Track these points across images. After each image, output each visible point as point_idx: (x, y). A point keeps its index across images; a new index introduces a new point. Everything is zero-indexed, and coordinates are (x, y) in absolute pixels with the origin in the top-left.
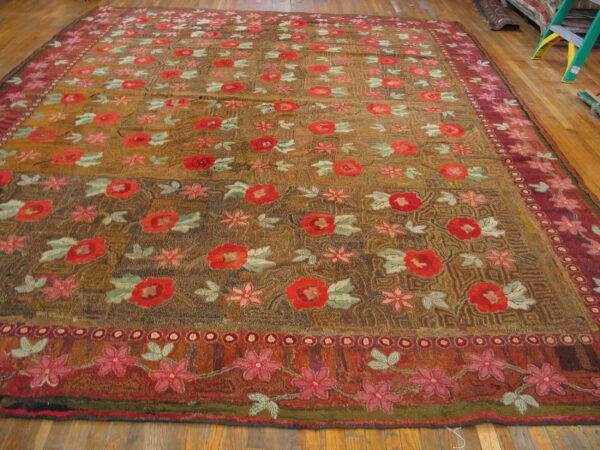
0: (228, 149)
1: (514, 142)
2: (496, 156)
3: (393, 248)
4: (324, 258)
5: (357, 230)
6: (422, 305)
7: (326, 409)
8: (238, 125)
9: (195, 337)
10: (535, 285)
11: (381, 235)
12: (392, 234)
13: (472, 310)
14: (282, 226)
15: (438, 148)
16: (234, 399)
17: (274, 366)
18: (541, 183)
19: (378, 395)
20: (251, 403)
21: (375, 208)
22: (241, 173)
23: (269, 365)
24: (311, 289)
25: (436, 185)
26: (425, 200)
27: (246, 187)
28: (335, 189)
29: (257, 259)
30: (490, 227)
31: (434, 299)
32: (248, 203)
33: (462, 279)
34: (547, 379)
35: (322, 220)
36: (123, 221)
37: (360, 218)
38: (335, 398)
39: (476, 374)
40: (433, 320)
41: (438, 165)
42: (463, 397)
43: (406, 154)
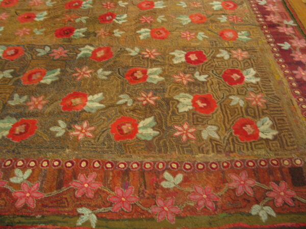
0: (84, 22)
1: (268, 13)
2: (257, 23)
3: (185, 92)
4: (138, 101)
5: (162, 79)
6: (201, 136)
7: (129, 220)
8: (92, 5)
9: (46, 164)
10: (278, 120)
11: (177, 83)
12: (185, 82)
13: (235, 140)
14: (112, 77)
15: (219, 18)
16: (68, 212)
17: (97, 186)
18: (286, 43)
19: (166, 208)
20: (79, 215)
21: (176, 62)
22: (90, 39)
23: (93, 185)
24: (127, 125)
25: (216, 45)
26: (208, 55)
27: (92, 49)
28: (151, 49)
29: (94, 102)
30: (250, 76)
31: (210, 132)
32: (92, 61)
33: (229, 116)
34: (282, 194)
35: (139, 72)
36: (11, 77)
37: (164, 70)
38: (136, 211)
39: (234, 190)
40: (208, 148)
41: (218, 31)
42: (224, 210)
43: (198, 23)
